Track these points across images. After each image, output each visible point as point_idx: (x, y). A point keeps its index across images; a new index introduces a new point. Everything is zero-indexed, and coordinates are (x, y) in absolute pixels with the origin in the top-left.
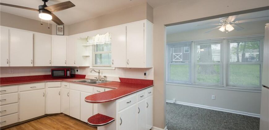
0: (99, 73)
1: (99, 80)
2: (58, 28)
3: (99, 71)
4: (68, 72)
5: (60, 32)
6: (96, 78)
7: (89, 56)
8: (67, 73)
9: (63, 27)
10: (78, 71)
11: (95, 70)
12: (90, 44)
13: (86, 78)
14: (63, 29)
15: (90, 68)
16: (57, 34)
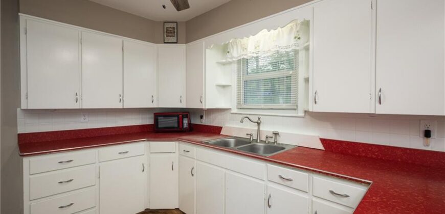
0: (259, 124)
1: (259, 141)
2: (167, 28)
3: (259, 119)
4: (185, 120)
5: (170, 36)
6: (251, 135)
7: (230, 86)
8: (183, 121)
9: (175, 27)
10: (204, 117)
11: (250, 117)
12: (234, 57)
13: (221, 133)
14: (176, 30)
15: (233, 111)
16: (165, 42)
